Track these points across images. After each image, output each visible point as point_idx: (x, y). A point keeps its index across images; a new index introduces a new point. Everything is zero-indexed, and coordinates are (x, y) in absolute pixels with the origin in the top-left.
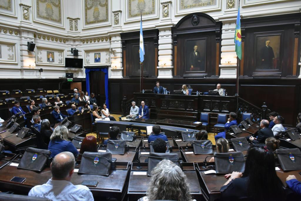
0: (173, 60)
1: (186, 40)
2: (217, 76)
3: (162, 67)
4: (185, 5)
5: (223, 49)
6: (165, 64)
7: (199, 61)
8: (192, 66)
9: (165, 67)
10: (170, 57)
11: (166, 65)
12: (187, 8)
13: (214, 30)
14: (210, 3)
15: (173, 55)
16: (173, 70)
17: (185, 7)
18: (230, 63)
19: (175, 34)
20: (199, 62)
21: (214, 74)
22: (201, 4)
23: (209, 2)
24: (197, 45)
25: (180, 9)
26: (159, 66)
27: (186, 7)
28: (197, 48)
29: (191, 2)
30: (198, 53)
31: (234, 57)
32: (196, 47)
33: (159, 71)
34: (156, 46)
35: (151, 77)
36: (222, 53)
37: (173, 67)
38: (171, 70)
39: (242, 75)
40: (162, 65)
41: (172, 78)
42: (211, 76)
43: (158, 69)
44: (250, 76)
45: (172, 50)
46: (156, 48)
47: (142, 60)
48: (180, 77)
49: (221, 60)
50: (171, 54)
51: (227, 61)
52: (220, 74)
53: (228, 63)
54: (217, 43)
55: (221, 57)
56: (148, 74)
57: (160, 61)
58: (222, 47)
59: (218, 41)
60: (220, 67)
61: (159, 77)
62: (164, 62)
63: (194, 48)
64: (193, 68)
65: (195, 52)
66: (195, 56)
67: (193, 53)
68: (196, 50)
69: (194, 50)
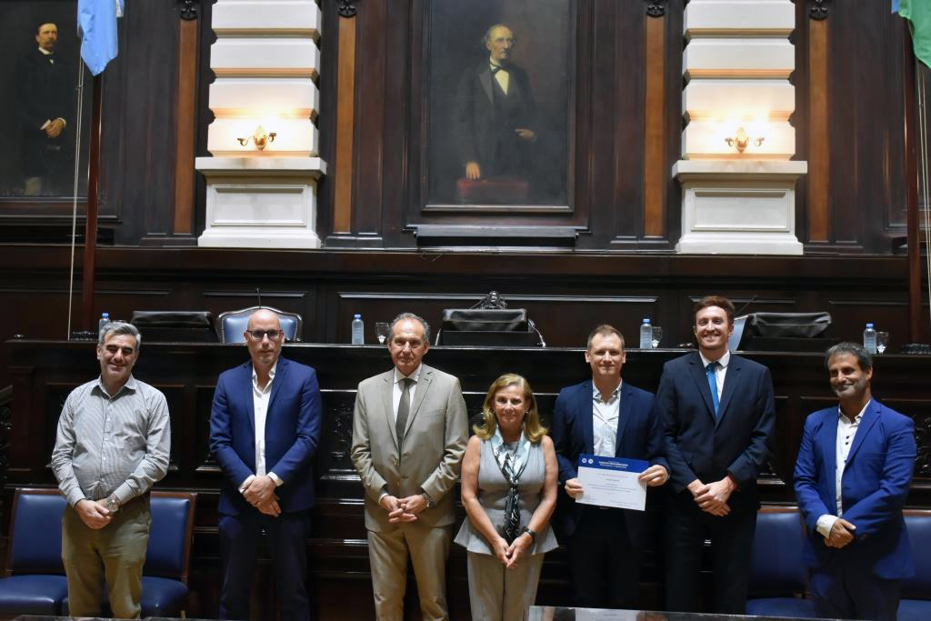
0: (323, 119)
2: (652, 237)
3: (244, 161)
5: (696, 56)
6: (261, 143)
7: (526, 133)
8: (473, 170)
9: (263, 163)
10: (306, 95)
11: (269, 146)
15: (324, 80)
16: (323, 186)
18: (750, 149)
20: (525, 142)
21: (633, 225)
24: (509, 27)
26: (210, 155)
28: (506, 45)
30: (518, 76)
31: (775, 116)
32: (499, 33)
33: (211, 192)
34: (188, 7)
35: (143, 239)
36: (692, 85)
37: (324, 171)
38: (309, 185)
39: (820, 239)
40: (238, 147)
41: (319, 248)
42: (613, 242)
43: (201, 180)
44: (876, 242)
45: (318, 44)
46: (192, 16)
47: (99, 50)
48: (381, 238)
49: (687, 128)
50: (315, 72)
51: (729, 141)
52: (673, 226)
53: (733, 149)
54: (648, 17)
55: (683, 112)
56: (115, 217)
57: (226, 114)
58: (688, 46)
59: (661, 7)
60: (681, 180)
61: (211, 237)
62: (260, 127)
63: (485, 43)
64: (477, 179)
65: (493, 68)
66: (490, 96)
67: (483, 77)
68: (503, 56)
69: (488, 53)
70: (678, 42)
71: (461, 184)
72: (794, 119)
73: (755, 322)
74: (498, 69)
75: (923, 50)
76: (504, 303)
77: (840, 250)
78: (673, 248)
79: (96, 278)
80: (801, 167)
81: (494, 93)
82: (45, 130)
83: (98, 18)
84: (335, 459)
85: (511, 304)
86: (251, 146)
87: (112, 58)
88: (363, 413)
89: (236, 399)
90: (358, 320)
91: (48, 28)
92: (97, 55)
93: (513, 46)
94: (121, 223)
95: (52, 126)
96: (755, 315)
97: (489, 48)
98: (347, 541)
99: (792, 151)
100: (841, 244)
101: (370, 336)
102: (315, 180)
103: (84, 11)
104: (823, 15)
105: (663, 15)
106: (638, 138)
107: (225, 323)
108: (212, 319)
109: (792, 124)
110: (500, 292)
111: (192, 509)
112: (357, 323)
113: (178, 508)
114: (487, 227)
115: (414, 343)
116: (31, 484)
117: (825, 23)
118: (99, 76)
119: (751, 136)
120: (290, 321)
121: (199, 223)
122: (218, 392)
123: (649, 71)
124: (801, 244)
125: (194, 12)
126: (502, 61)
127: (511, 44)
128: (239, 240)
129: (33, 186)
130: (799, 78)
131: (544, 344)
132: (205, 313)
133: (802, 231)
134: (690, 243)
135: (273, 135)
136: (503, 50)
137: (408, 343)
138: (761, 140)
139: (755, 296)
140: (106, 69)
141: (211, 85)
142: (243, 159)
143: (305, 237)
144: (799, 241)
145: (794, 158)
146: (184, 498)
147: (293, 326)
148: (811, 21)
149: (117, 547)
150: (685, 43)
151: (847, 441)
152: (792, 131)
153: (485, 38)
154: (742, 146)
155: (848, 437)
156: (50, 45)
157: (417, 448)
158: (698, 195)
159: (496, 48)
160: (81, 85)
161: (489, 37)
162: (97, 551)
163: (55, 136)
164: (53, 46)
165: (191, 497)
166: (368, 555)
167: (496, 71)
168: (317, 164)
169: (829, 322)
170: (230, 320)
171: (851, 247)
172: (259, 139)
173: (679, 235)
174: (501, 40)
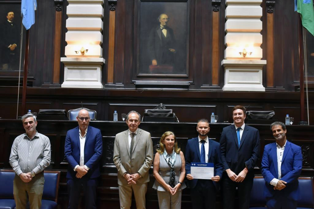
0: (104, 45)
2: (215, 85)
5: (229, 25)
6: (83, 53)
7: (172, 50)
8: (154, 62)
9: (84, 60)
10: (98, 37)
11: (86, 54)
15: (105, 32)
16: (104, 67)
18: (247, 56)
20: (172, 53)
21: (208, 81)
26: (65, 57)
28: (166, 21)
30: (170, 31)
31: (256, 45)
32: (163, 17)
33: (66, 69)
34: (58, 7)
35: (43, 85)
36: (228, 34)
37: (104, 62)
38: (99, 67)
39: (271, 86)
40: (75, 54)
41: (102, 88)
42: (201, 87)
43: (63, 65)
44: (289, 87)
45: (103, 20)
46: (60, 10)
47: (28, 21)
48: (123, 85)
49: (227, 49)
50: (101, 29)
51: (240, 53)
52: (222, 82)
53: (242, 56)
54: (213, 12)
55: (225, 43)
56: (33, 77)
57: (71, 43)
58: (227, 21)
59: (218, 8)
60: (224, 66)
61: (66, 85)
62: (83, 47)
63: (159, 20)
64: (156, 65)
65: (161, 28)
66: (161, 38)
67: (158, 31)
68: (165, 24)
69: (160, 23)
70: (223, 20)
71: (150, 67)
72: (262, 46)
73: (249, 114)
74: (163, 28)
75: (305, 23)
76: (165, 107)
77: (278, 90)
78: (222, 89)
79: (27, 98)
80: (264, 62)
81: (162, 37)
82: (9, 48)
83: (28, 11)
84: (107, 160)
85: (167, 108)
86: (80, 54)
87: (33, 24)
88: (118, 144)
89: (73, 139)
90: (116, 113)
91: (11, 14)
92: (28, 23)
93: (168, 21)
94: (35, 79)
95: (12, 46)
96: (249, 111)
97: (160, 21)
98: (111, 188)
99: (261, 57)
100: (278, 88)
101: (120, 118)
102: (101, 65)
103: (24, 8)
104: (272, 12)
105: (218, 11)
106: (210, 52)
107: (70, 113)
108: (66, 112)
109: (261, 48)
110: (164, 103)
111: (59, 177)
112: (115, 114)
113: (54, 176)
114: (159, 81)
115: (136, 121)
116: (4, 168)
117: (272, 14)
118: (28, 30)
119: (248, 51)
120: (92, 113)
121: (62, 80)
122: (67, 137)
123: (214, 29)
124: (264, 88)
125: (60, 9)
126: (164, 26)
127: (167, 20)
128: (75, 85)
129: (5, 67)
130: (264, 32)
131: (178, 121)
132: (64, 110)
133: (265, 83)
134: (227, 87)
135: (87, 50)
136: (165, 22)
137: (134, 121)
138: (251, 53)
139: (249, 105)
140: (31, 27)
141: (66, 33)
142: (77, 58)
143: (98, 85)
144: (264, 87)
145: (262, 59)
146: (56, 173)
147: (93, 115)
148: (268, 13)
149: (33, 190)
150: (226, 20)
151: (281, 154)
152: (261, 50)
153: (159, 18)
154: (245, 55)
155: (281, 153)
156: (11, 19)
157: (137, 156)
158: (230, 71)
159: (162, 21)
160: (22, 33)
161: (160, 18)
162: (26, 192)
163: (13, 50)
164: (12, 19)
165: (58, 173)
166: (119, 193)
167: (162, 29)
168: (102, 60)
169: (274, 114)
170: (72, 113)
171: (281, 89)
172: (82, 51)
173: (224, 85)
174: (164, 19)
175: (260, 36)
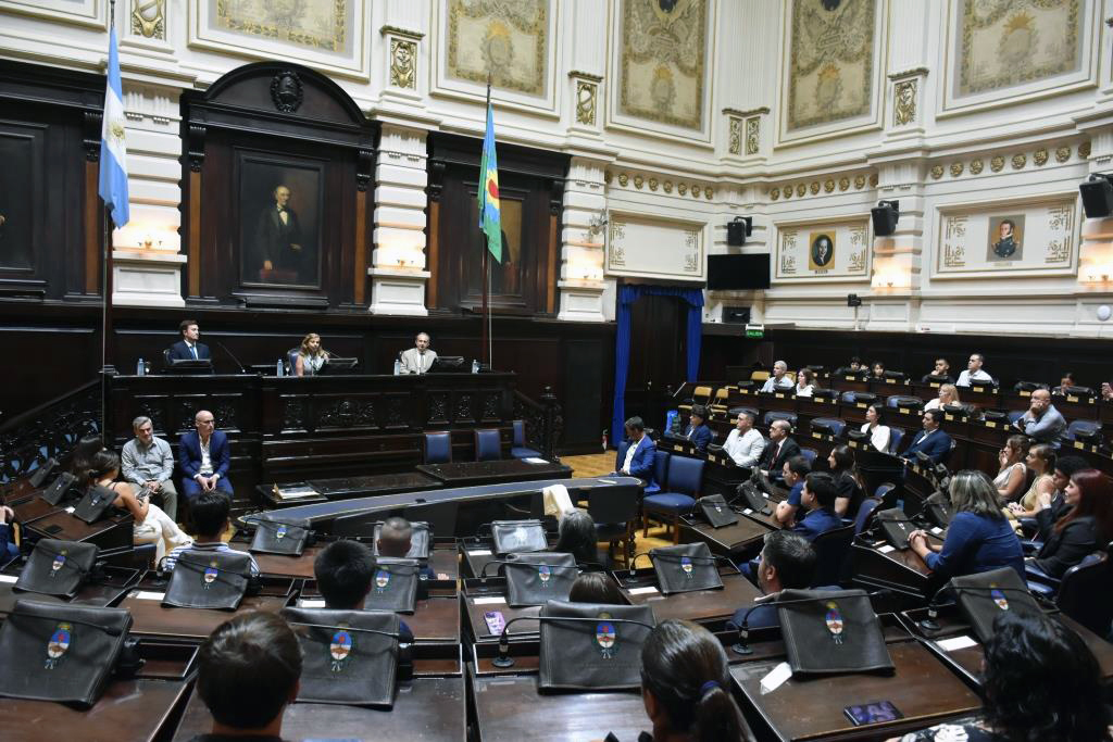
0: (183, 231)
1: (244, 156)
2: (359, 304)
3: (139, 255)
4: (236, 18)
5: (381, 215)
6: (148, 244)
7: (296, 247)
8: (268, 265)
9: (153, 257)
11: (154, 246)
12: (240, 28)
13: (356, 145)
14: (331, 43)
15: (184, 207)
16: (184, 268)
17: (234, 22)
18: (405, 265)
19: (199, 123)
20: (296, 251)
21: (349, 297)
22: (301, 36)
23: (329, 38)
25: (212, 25)
26: (115, 250)
27: (236, 26)
28: (286, 197)
29: (261, 15)
30: (292, 215)
31: (418, 249)
32: (282, 191)
33: (116, 272)
34: (92, 153)
36: (380, 230)
37: (187, 262)
38: (178, 270)
39: (433, 307)
40: (138, 246)
41: (184, 306)
42: (341, 306)
43: (112, 264)
44: (456, 310)
45: (181, 186)
46: (95, 159)
48: (218, 301)
49: (375, 250)
50: (180, 203)
51: (397, 261)
52: (368, 299)
53: (399, 264)
54: (359, 191)
55: (373, 242)
56: (45, 282)
57: (125, 225)
58: (377, 209)
59: (365, 187)
60: (373, 277)
61: (119, 298)
62: (148, 235)
63: (274, 195)
64: (270, 269)
65: (279, 210)
66: (277, 225)
67: (274, 215)
68: (284, 203)
69: (276, 201)
70: (372, 206)
71: (261, 272)
72: (425, 251)
74: (282, 210)
77: (442, 314)
78: (367, 310)
80: (427, 274)
81: (279, 223)
86: (144, 246)
93: (289, 198)
94: (48, 285)
97: (277, 198)
99: (424, 267)
100: (442, 309)
102: (181, 267)
104: (437, 200)
105: (365, 191)
109: (424, 253)
117: (437, 203)
119: (407, 258)
123: (358, 220)
124: (426, 312)
125: (96, 157)
126: (284, 206)
130: (427, 230)
133: (427, 303)
134: (374, 309)
135: (160, 242)
136: (283, 200)
138: (410, 260)
142: (139, 253)
143: (178, 300)
144: (425, 310)
145: (426, 269)
148: (432, 202)
150: (376, 207)
152: (424, 256)
153: (274, 192)
154: (403, 262)
158: (383, 285)
159: (280, 199)
161: (277, 192)
171: (446, 311)
172: (148, 242)
173: (370, 303)
174: (283, 195)
175: (423, 237)
